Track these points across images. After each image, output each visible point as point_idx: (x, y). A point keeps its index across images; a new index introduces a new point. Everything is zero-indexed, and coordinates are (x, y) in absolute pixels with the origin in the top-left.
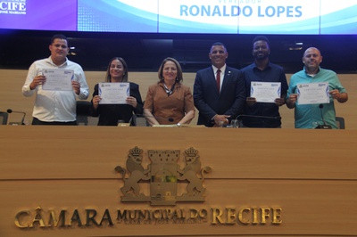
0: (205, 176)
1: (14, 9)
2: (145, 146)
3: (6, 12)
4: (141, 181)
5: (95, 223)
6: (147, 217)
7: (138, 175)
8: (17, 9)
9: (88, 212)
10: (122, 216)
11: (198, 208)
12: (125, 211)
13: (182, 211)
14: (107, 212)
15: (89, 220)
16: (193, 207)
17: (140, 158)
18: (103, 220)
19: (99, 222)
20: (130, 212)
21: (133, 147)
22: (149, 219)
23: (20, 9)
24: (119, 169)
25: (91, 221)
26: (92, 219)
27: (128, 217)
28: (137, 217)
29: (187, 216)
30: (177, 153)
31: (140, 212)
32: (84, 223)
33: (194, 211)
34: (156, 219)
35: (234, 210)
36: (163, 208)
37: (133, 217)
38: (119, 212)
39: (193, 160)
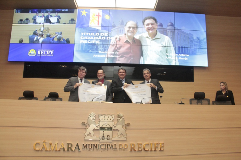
0: (127, 127)
1: (49, 54)
2: (97, 112)
3: (46, 55)
4: (95, 130)
5: (72, 150)
6: (97, 148)
7: (93, 126)
8: (50, 54)
9: (68, 144)
10: (85, 146)
11: (123, 144)
12: (86, 145)
13: (115, 145)
14: (77, 144)
15: (68, 148)
16: (120, 143)
17: (94, 118)
18: (76, 148)
19: (73, 150)
20: (89, 145)
22: (99, 148)
23: (51, 54)
24: (83, 124)
25: (70, 149)
26: (70, 148)
27: (88, 147)
28: (93, 147)
29: (117, 147)
30: (113, 116)
31: (94, 145)
32: (66, 149)
33: (121, 145)
34: (102, 149)
35: (141, 144)
36: (105, 143)
37: (90, 147)
38: (83, 145)
39: (121, 120)
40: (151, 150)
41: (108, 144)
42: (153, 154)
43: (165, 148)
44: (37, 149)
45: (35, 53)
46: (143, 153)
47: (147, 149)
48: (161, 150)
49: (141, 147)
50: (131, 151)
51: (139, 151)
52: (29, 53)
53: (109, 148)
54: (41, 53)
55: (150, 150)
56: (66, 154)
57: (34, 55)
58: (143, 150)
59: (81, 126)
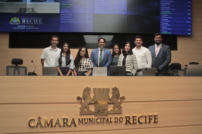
0: (122, 101)
1: (37, 22)
2: (92, 86)
4: (90, 104)
5: (68, 126)
6: (93, 122)
7: (88, 101)
9: (64, 119)
10: (80, 121)
11: (118, 116)
12: (82, 119)
13: (111, 118)
14: (73, 119)
15: (64, 123)
16: (116, 116)
17: (89, 92)
18: (71, 123)
20: (85, 119)
21: (86, 87)
22: (94, 122)
24: (79, 98)
26: (66, 123)
27: (84, 122)
28: (88, 122)
29: (113, 120)
30: (108, 90)
31: (90, 119)
32: (62, 125)
33: (117, 118)
34: (98, 123)
35: (136, 117)
36: (101, 117)
37: (86, 122)
38: (79, 119)
39: (116, 93)
40: (146, 122)
41: (104, 117)
42: (148, 125)
43: (159, 119)
44: (32, 125)
45: (19, 21)
46: (138, 125)
47: (141, 121)
48: (155, 122)
49: (136, 120)
50: (126, 123)
51: (134, 123)
52: (11, 21)
53: (105, 121)
54: (26, 21)
55: (144, 122)
56: (62, 129)
57: (18, 24)
58: (137, 123)
59: (76, 101)
